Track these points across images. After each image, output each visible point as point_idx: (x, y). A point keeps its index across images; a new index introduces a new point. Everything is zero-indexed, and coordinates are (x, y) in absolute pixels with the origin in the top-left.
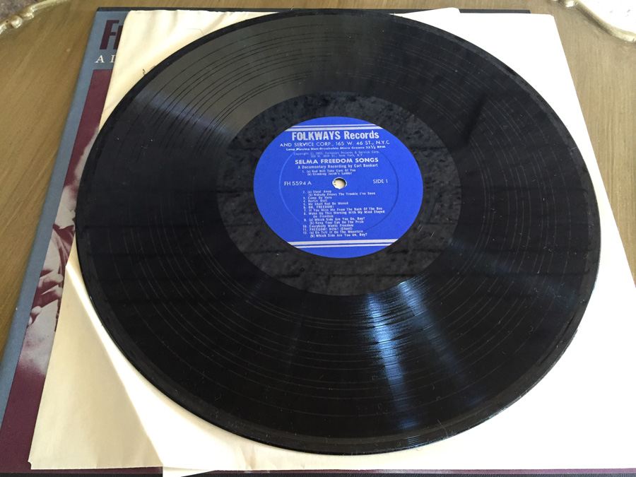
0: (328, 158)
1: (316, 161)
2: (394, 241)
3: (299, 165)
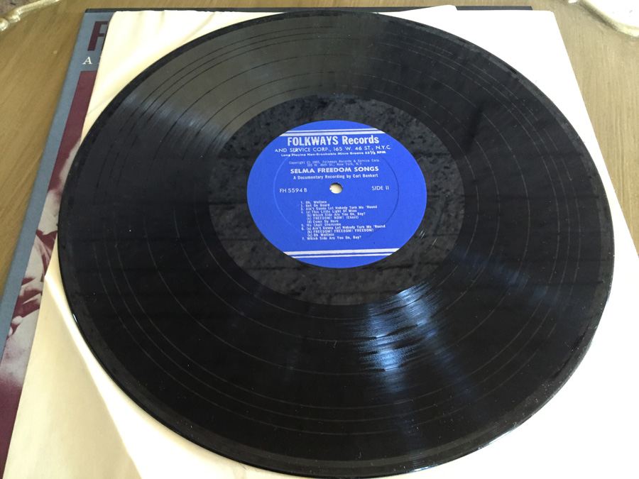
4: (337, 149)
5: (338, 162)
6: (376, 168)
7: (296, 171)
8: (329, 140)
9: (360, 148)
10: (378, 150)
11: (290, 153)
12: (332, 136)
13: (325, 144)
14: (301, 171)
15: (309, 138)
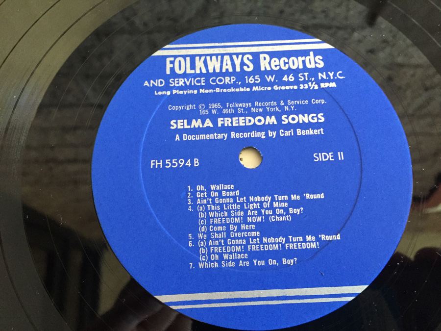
4: (251, 80)
5: (253, 106)
6: (320, 115)
7: (181, 124)
8: (238, 62)
9: (291, 78)
10: (323, 81)
11: (171, 89)
12: (244, 54)
13: (231, 70)
14: (189, 123)
15: (203, 58)
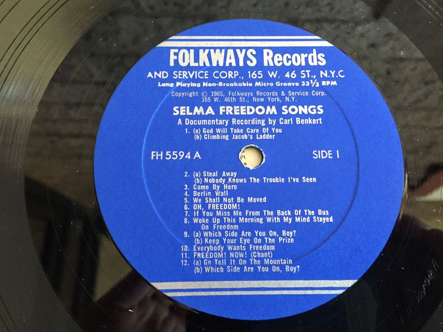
0: (232, 104)
1: (210, 111)
2: (349, 283)
3: (179, 116)
